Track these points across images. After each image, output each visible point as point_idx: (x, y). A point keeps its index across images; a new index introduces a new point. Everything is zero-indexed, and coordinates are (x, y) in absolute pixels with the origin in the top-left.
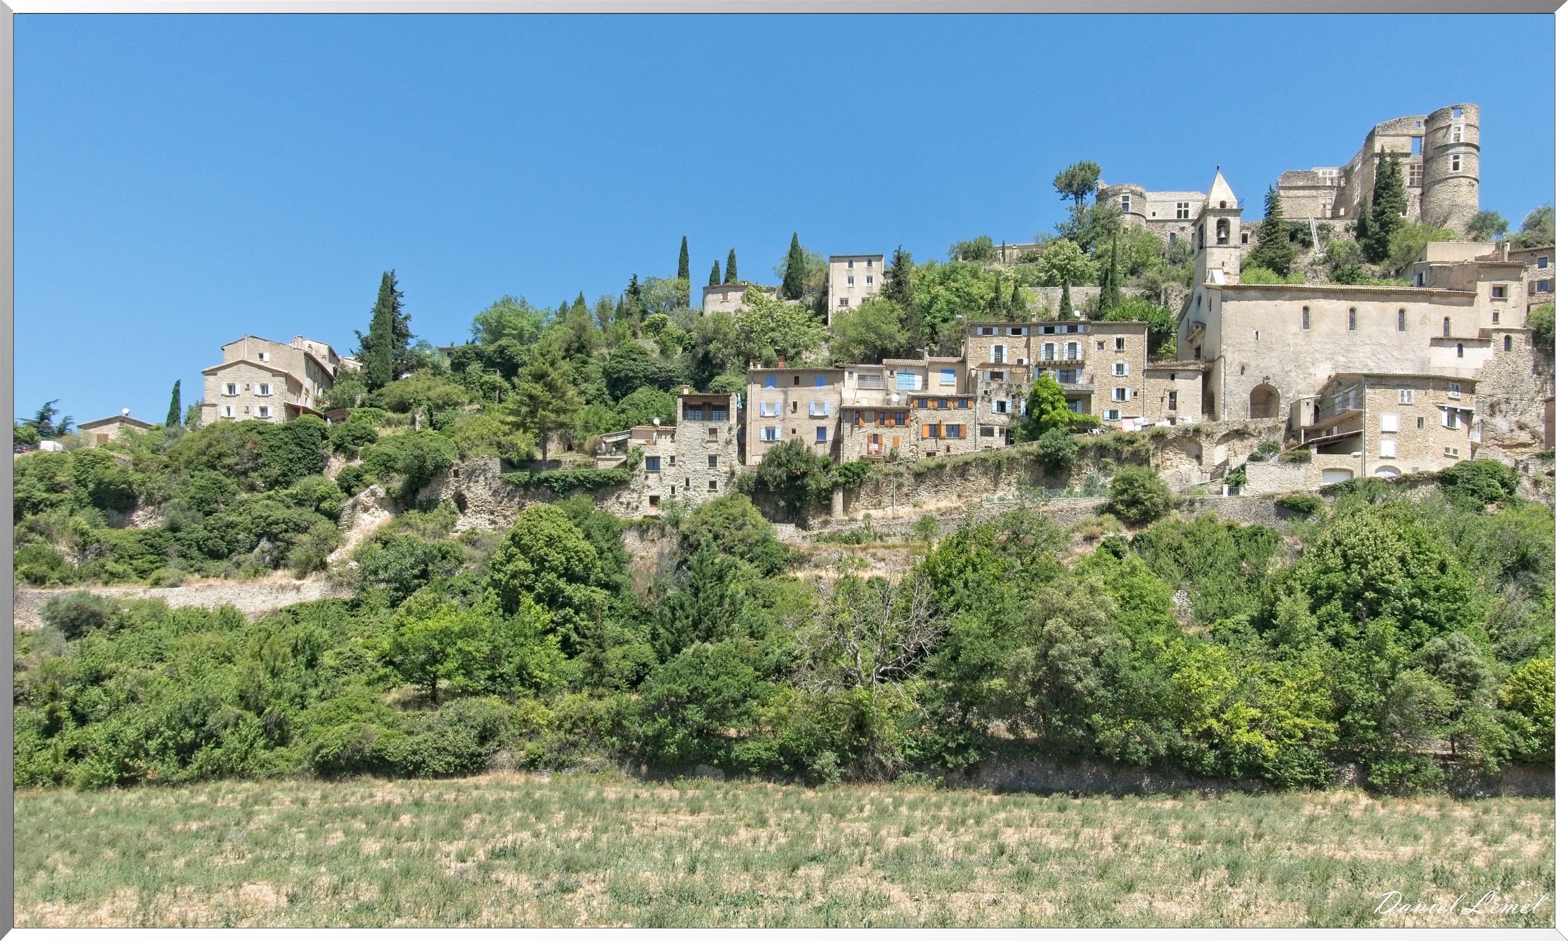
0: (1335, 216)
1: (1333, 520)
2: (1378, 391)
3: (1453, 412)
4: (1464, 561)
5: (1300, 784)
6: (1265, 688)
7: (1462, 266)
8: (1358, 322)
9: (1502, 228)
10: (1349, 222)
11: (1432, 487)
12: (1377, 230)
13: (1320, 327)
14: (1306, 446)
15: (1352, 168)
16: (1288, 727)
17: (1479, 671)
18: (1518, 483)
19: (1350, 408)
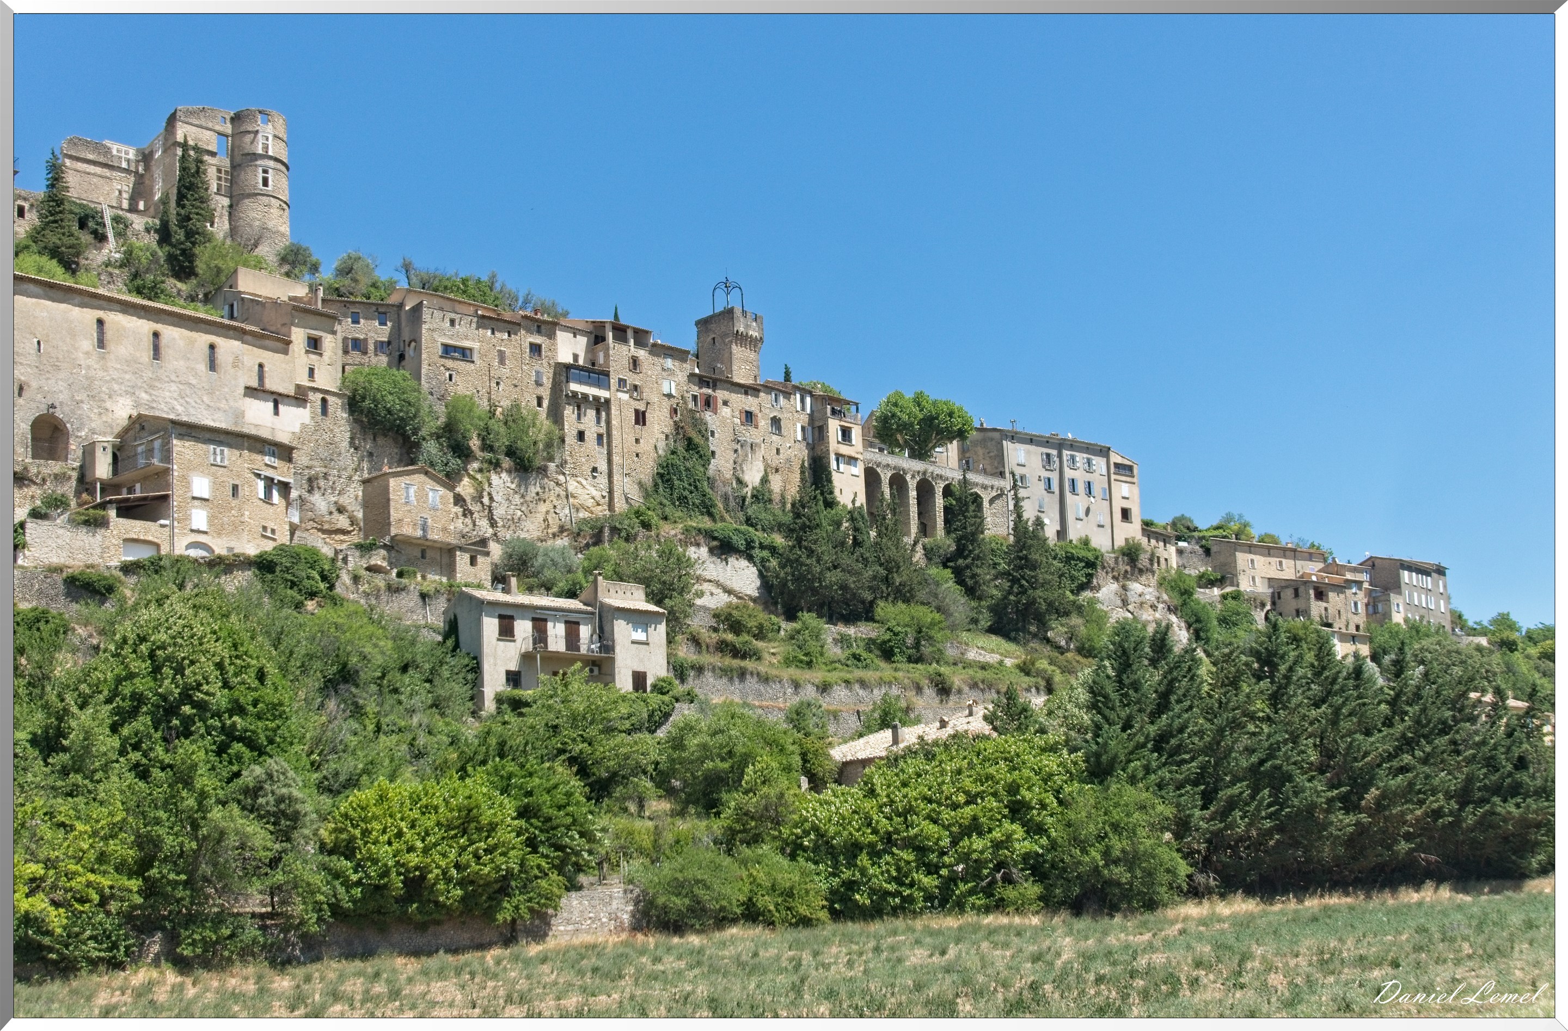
0: (133, 209)
1: (135, 608)
2: (187, 444)
3: (269, 482)
4: (284, 669)
5: (94, 963)
6: (49, 835)
7: (275, 303)
8: (163, 351)
9: (315, 268)
10: (150, 220)
11: (249, 574)
12: (183, 238)
13: (120, 349)
14: (103, 506)
15: (152, 153)
16: (79, 887)
17: (298, 807)
18: (338, 577)
19: (155, 461)
